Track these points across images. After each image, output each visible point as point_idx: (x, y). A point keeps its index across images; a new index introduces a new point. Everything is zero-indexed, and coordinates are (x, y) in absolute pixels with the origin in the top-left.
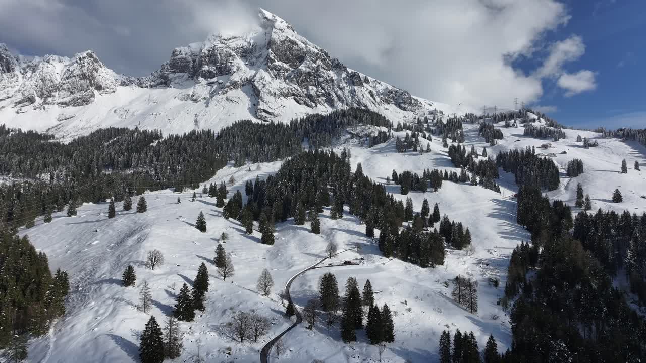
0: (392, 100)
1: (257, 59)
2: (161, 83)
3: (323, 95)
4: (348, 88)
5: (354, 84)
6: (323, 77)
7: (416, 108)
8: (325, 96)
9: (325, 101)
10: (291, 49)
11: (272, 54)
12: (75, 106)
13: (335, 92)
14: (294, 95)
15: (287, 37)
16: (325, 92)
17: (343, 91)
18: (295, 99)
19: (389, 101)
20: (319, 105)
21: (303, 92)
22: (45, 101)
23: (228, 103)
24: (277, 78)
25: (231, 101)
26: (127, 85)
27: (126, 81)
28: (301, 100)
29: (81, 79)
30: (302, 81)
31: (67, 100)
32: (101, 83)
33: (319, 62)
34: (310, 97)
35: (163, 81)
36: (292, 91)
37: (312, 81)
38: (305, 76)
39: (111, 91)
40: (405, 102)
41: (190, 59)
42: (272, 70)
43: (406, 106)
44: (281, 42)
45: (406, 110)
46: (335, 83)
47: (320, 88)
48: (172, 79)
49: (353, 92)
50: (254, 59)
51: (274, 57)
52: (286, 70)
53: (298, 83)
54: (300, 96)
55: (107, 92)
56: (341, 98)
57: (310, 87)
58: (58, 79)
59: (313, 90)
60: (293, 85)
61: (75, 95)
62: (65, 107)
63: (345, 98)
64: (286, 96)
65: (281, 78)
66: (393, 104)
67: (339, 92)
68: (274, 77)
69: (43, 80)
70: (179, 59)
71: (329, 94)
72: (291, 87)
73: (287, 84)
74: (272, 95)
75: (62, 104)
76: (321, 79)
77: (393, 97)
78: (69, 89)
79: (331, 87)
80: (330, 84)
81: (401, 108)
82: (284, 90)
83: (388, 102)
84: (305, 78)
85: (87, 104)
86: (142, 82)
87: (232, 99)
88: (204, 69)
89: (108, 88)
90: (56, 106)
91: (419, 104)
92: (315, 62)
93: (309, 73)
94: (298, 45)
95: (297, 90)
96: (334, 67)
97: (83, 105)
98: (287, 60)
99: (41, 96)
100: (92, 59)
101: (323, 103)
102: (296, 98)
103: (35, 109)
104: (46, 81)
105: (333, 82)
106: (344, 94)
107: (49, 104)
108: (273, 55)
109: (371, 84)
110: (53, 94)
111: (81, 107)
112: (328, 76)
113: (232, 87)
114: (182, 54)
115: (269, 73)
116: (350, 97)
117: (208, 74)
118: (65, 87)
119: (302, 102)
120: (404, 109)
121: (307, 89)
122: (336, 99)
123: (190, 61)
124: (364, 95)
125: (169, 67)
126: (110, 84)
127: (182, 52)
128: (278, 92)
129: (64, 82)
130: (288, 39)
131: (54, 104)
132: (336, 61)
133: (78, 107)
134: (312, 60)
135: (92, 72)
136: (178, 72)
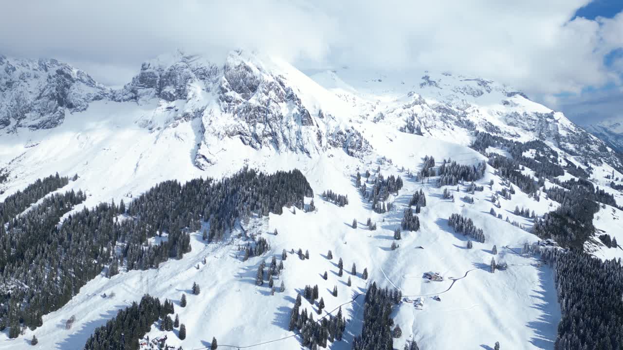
0: (341, 143)
1: (213, 83)
2: (132, 98)
3: (270, 135)
4: (296, 127)
5: (303, 123)
6: (272, 113)
7: (364, 153)
8: (271, 135)
9: (271, 141)
10: (245, 76)
11: (225, 82)
12: (44, 129)
13: (281, 132)
14: (240, 133)
15: (243, 62)
16: (272, 131)
17: (290, 131)
18: (241, 138)
19: (337, 144)
20: (264, 147)
21: (250, 130)
22: (18, 123)
23: (175, 139)
24: (226, 112)
25: (178, 137)
26: (101, 99)
27: (99, 95)
28: (246, 140)
29: (50, 99)
30: (251, 117)
31: (36, 122)
32: (72, 101)
33: (272, 94)
34: (255, 136)
35: (134, 95)
36: (238, 129)
37: (260, 117)
38: (254, 111)
39: (82, 108)
40: (353, 147)
41: (157, 74)
42: (223, 101)
43: (354, 151)
44: (236, 68)
45: (353, 156)
46: (284, 120)
47: (268, 126)
48: (140, 95)
49: (299, 133)
50: (211, 85)
51: (227, 86)
52: (237, 102)
53: (246, 118)
54: (246, 135)
55: (78, 110)
56: (287, 140)
57: (258, 125)
58: (30, 99)
59: (260, 128)
60: (241, 122)
61: (44, 117)
62: (35, 130)
63: (290, 140)
64: (231, 135)
65: (230, 112)
66: (341, 147)
67: (286, 133)
68: (223, 110)
69: (18, 100)
70: (148, 73)
71: (276, 134)
72: (238, 124)
73: (235, 119)
74: (215, 135)
75: (33, 126)
76: (270, 116)
77: (342, 138)
78: (39, 110)
79: (279, 125)
80: (279, 121)
81: (348, 153)
82: (230, 128)
83: (335, 145)
84: (254, 114)
85: (55, 126)
86: (115, 95)
87: (180, 136)
88: (165, 90)
89: (79, 105)
90: (27, 129)
91: (368, 149)
92: (267, 94)
93: (259, 107)
94: (252, 72)
95: (243, 128)
96: (288, 98)
97: (51, 127)
98: (240, 90)
99: (15, 117)
100: (63, 76)
101: (268, 143)
102: (243, 137)
103: (8, 133)
104: (20, 101)
105: (282, 119)
106: (290, 135)
107: (21, 126)
108: (227, 83)
109: (324, 120)
110: (26, 115)
111: (49, 129)
112: (278, 112)
113: (183, 119)
114: (150, 68)
115: (220, 105)
116: (295, 140)
117: (168, 96)
118: (36, 107)
119: (247, 142)
120: (352, 154)
121: (254, 126)
122: (281, 140)
123: (157, 77)
124: (310, 138)
125: (138, 81)
126: (81, 100)
127: (150, 66)
128: (223, 132)
129: (35, 102)
130: (242, 64)
131: (25, 127)
132: (291, 91)
133: (47, 130)
134: (264, 92)
135: (63, 90)
136: (147, 88)
